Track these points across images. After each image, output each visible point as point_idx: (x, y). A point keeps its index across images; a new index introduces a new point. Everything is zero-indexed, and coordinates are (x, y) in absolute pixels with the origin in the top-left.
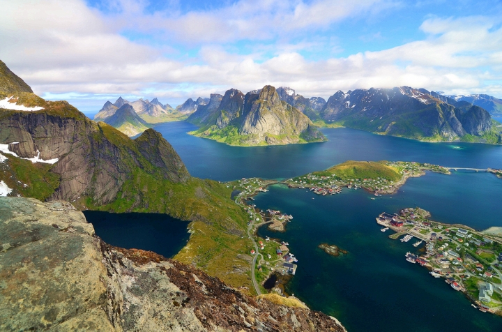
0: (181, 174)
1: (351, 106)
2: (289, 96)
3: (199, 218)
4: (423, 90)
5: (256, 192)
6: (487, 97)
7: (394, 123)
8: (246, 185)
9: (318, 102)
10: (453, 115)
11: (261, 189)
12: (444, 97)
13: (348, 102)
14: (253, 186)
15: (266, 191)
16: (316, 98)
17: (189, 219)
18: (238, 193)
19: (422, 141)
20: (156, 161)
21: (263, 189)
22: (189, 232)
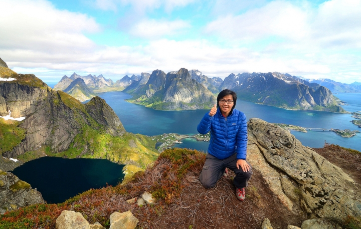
0: (119, 130)
1: (240, 84)
2: (197, 76)
3: (132, 163)
4: (287, 75)
5: (174, 143)
6: (330, 80)
7: (268, 97)
8: (166, 139)
9: (217, 81)
10: (308, 92)
11: (177, 142)
12: (301, 80)
13: (238, 82)
14: (171, 139)
15: (180, 143)
16: (216, 78)
17: (124, 163)
18: (161, 144)
19: (288, 109)
20: (100, 120)
21: (179, 141)
22: (124, 173)
